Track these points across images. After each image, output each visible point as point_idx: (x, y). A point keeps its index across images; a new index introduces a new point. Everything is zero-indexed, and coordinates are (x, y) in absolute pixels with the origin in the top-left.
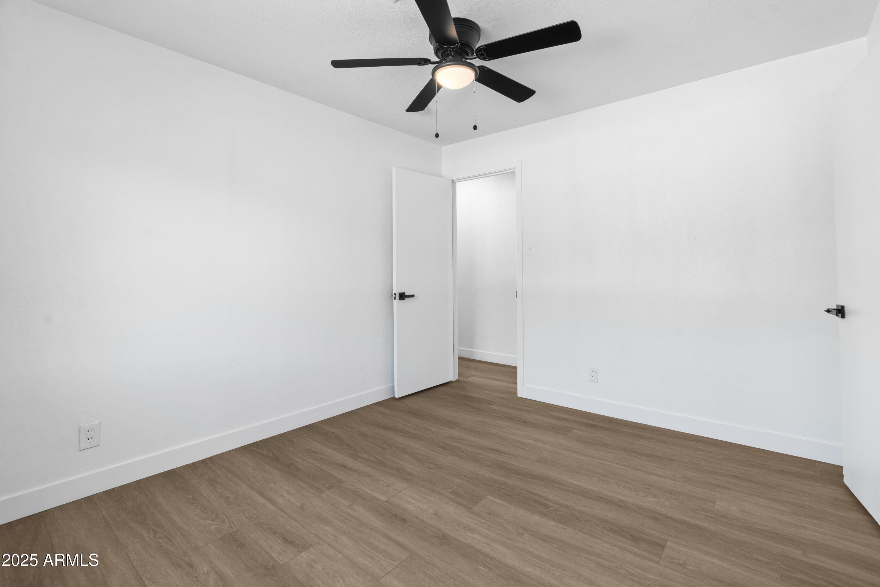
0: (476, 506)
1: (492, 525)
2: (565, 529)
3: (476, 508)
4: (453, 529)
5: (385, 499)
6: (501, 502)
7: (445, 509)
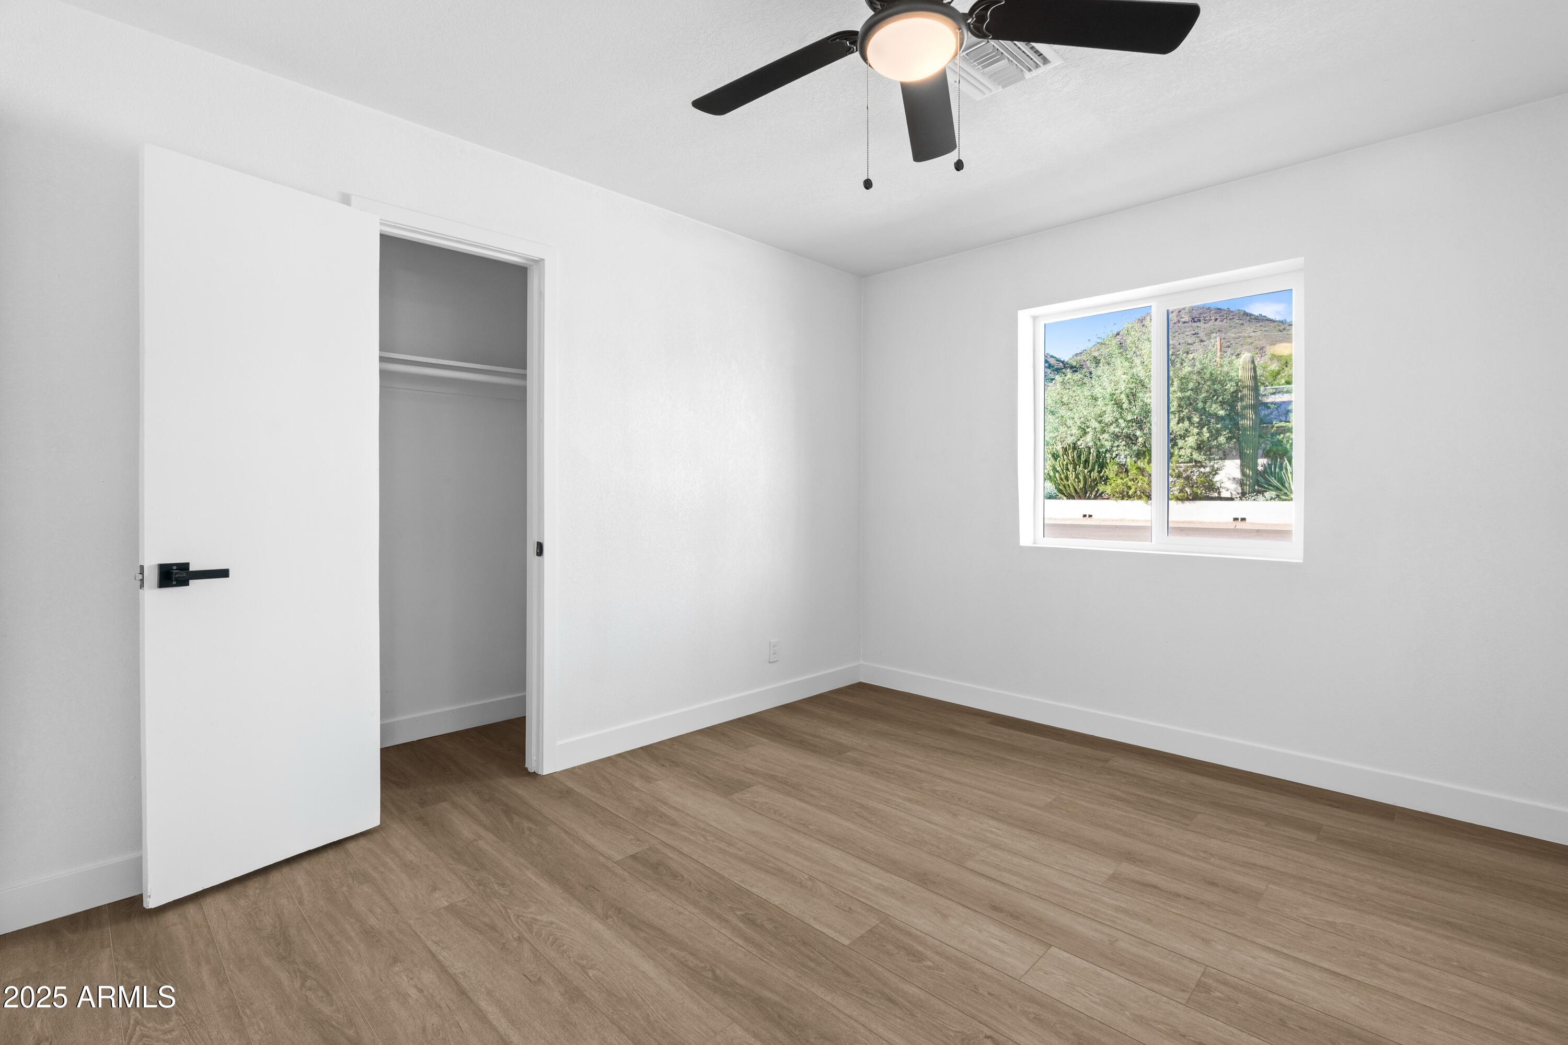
0: (874, 925)
1: (850, 894)
2: (742, 882)
3: (873, 921)
4: (912, 891)
5: (1053, 949)
6: (825, 930)
7: (929, 923)
